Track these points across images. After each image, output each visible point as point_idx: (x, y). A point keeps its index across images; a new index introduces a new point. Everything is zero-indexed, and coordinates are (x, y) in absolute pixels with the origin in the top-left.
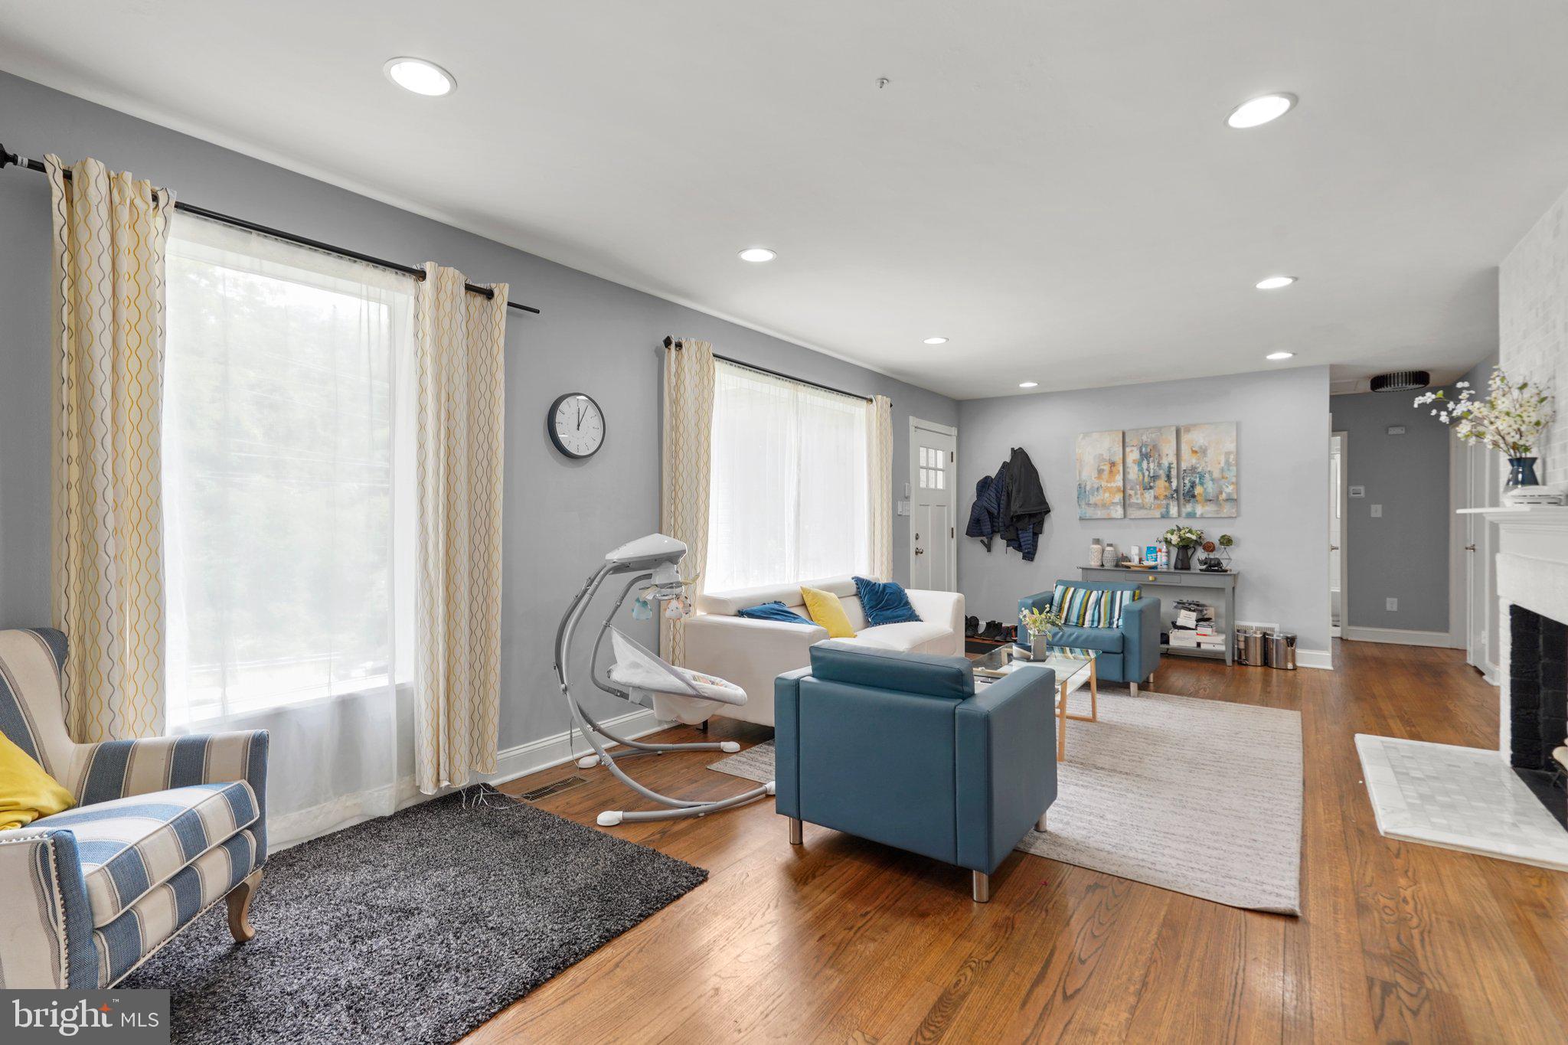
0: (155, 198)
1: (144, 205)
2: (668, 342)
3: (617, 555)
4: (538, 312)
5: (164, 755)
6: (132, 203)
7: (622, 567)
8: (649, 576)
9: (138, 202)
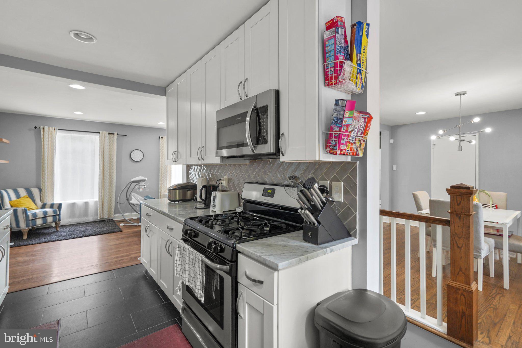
0: (55, 129)
1: (53, 131)
2: (160, 137)
3: (132, 180)
4: (126, 135)
5: (49, 205)
6: (51, 131)
7: (133, 182)
8: (139, 184)
9: (52, 131)
